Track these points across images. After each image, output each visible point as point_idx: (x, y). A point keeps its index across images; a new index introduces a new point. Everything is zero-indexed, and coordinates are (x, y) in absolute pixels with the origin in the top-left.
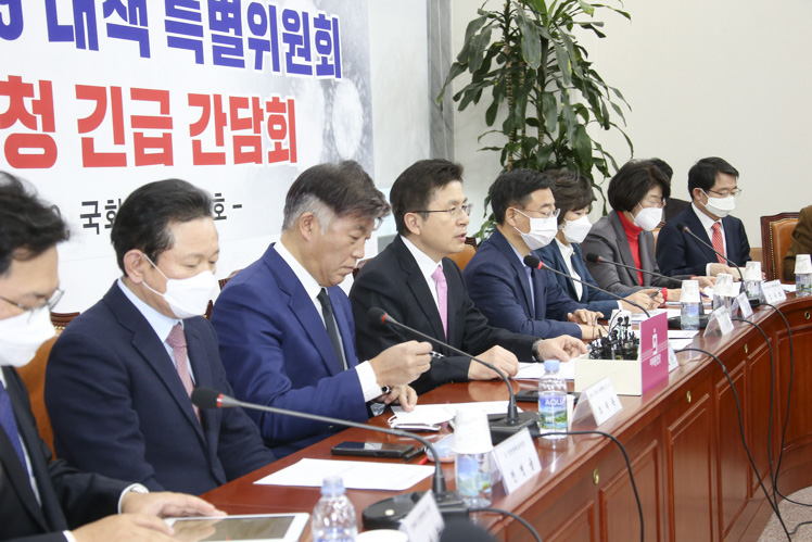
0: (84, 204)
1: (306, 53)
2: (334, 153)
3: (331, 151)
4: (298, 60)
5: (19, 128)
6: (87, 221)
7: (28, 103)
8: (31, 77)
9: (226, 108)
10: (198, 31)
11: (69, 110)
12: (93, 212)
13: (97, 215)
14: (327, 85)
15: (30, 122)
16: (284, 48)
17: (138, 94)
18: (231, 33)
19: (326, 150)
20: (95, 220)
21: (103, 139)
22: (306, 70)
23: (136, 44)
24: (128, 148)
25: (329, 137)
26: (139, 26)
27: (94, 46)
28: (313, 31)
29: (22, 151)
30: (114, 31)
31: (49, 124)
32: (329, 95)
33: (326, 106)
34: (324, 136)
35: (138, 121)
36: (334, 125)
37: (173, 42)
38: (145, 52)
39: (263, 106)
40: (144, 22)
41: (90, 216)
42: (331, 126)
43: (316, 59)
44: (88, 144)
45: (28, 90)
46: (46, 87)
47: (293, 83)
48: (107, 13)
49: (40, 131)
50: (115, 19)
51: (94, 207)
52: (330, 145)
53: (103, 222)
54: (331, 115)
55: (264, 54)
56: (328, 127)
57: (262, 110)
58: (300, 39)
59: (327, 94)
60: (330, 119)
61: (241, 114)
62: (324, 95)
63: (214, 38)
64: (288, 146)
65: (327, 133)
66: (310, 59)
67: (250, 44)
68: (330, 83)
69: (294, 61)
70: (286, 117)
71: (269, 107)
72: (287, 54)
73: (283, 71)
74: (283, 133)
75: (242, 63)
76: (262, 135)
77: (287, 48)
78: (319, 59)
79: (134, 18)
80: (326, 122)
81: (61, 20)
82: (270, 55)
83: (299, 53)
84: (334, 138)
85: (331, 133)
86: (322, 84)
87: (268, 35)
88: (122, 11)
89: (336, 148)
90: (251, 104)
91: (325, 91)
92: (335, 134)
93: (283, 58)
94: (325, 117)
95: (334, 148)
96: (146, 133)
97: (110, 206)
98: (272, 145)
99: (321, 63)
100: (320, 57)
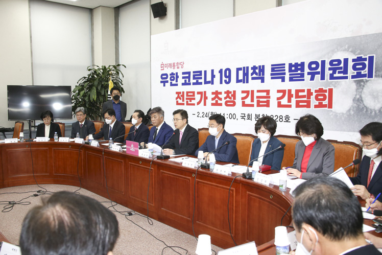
1: (345, 72)
2: (362, 106)
3: (359, 106)
4: (336, 75)
5: (228, 99)
6: (242, 118)
7: (230, 95)
8: (231, 90)
9: (293, 92)
10: (285, 74)
11: (239, 96)
13: (245, 116)
14: (358, 83)
15: (230, 98)
16: (328, 73)
17: (258, 91)
18: (299, 72)
19: (355, 105)
21: (248, 101)
22: (346, 78)
23: (260, 80)
24: (255, 103)
25: (359, 100)
27: (247, 82)
28: (351, 64)
29: (228, 103)
30: (253, 79)
31: (234, 98)
32: (360, 85)
33: (357, 89)
34: (353, 100)
35: (257, 97)
36: (363, 96)
37: (272, 78)
38: (263, 81)
39: (313, 91)
40: (263, 74)
42: (361, 96)
43: (351, 72)
44: (243, 103)
45: (231, 93)
46: (234, 92)
47: (333, 83)
48: (252, 75)
49: (232, 100)
50: (254, 76)
52: (359, 103)
53: (246, 118)
54: (361, 92)
55: (316, 76)
56: (358, 97)
57: (312, 93)
58: (341, 68)
59: (358, 85)
60: (360, 94)
61: (301, 94)
62: (357, 86)
63: (290, 75)
64: (327, 103)
65: (357, 99)
66: (347, 74)
67: (309, 74)
68: (362, 81)
69: (335, 75)
70: (327, 94)
71: (316, 91)
72: (330, 74)
73: (327, 79)
74: (324, 99)
75: (303, 80)
76: (311, 100)
77: (331, 72)
78: (354, 73)
79: (260, 75)
80: (356, 95)
81: (240, 79)
82: (320, 75)
83: (339, 73)
84: (362, 100)
85: (360, 99)
86: (355, 81)
87: (319, 70)
88: (256, 74)
89: (364, 104)
90: (306, 91)
91: (357, 84)
92: (363, 99)
93: (327, 76)
94: (356, 93)
95: (362, 104)
96: (261, 100)
97: (248, 115)
98: (317, 103)
99: (355, 74)
100: (355, 72)
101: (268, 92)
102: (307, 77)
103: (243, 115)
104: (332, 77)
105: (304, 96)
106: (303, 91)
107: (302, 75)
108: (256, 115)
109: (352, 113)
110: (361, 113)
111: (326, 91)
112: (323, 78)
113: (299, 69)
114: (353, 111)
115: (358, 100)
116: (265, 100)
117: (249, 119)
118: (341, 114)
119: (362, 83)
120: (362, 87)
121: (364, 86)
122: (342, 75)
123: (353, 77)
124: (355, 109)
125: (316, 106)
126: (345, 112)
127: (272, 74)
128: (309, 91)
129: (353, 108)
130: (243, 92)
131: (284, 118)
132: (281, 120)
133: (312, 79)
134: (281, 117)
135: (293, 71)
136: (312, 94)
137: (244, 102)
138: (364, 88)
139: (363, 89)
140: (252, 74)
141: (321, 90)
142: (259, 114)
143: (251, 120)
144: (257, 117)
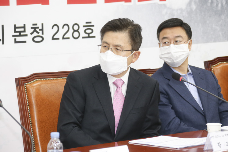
108: (15, 27)
109: (194, 7)
114: (195, 3)
118: (179, 12)
126: (184, 7)
131: (82, 30)
132: (76, 35)
134: (76, 28)
142: (25, 25)
143: (3, 43)
144: (18, 34)
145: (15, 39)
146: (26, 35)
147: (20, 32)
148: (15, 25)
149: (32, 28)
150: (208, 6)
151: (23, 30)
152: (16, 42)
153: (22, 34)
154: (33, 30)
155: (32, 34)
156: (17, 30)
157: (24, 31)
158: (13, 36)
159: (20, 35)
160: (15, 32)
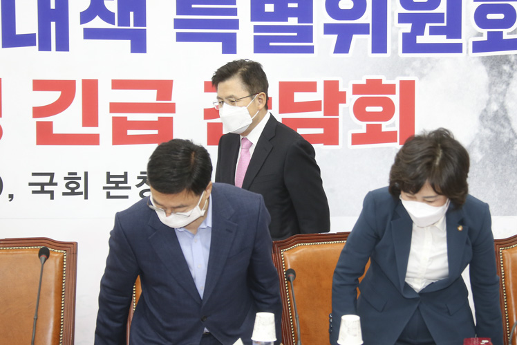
0: (34, 174)
1: (454, 29)
3: (498, 134)
4: (425, 38)
6: (38, 188)
10: (235, 24)
12: (48, 181)
13: (51, 183)
14: (494, 65)
16: (396, 30)
17: (118, 84)
18: (293, 21)
19: (487, 132)
20: (47, 188)
21: (67, 123)
22: (457, 48)
23: (127, 43)
24: (104, 129)
26: (132, 26)
27: (63, 45)
28: (468, 6)
30: (90, 34)
33: (492, 85)
34: (482, 118)
35: (114, 107)
36: (510, 105)
37: (181, 38)
38: (139, 44)
39: (345, 87)
40: (141, 20)
41: (42, 185)
42: (502, 106)
43: (471, 31)
47: (416, 64)
50: (98, 23)
51: (49, 177)
52: (497, 127)
53: (60, 188)
54: (504, 94)
55: (356, 38)
56: (495, 107)
57: (344, 93)
58: (439, 17)
59: (495, 72)
60: (501, 98)
61: (299, 97)
62: (489, 73)
63: (257, 29)
64: (397, 128)
65: (491, 114)
66: (459, 36)
67: (329, 29)
68: (506, 60)
69: (420, 40)
70: (395, 99)
71: (357, 89)
72: (404, 34)
73: (394, 52)
74: (387, 115)
75: (310, 50)
76: (341, 117)
77: (407, 27)
78: (481, 35)
79: (124, 20)
80: (489, 102)
81: (20, 30)
82: (368, 38)
83: (434, 31)
84: (507, 119)
85: (501, 113)
86: (485, 61)
87: (367, 18)
88: (108, 17)
89: (512, 130)
90: (320, 88)
91: (492, 68)
92: (510, 115)
93: (395, 39)
94: (487, 96)
95: (507, 130)
96: (132, 117)
97: (72, 178)
98: (362, 127)
99: (485, 38)
100: (485, 32)
101: (164, 88)
102: (324, 42)
103: (46, 179)
104: (410, 45)
105: (314, 106)
106: (311, 87)
107: (306, 34)
108: (109, 176)
110: (505, 156)
111: (390, 89)
112: (379, 45)
113: (293, 13)
114: (481, 149)
115: (495, 117)
116: (153, 117)
117: (73, 193)
119: (506, 68)
120: (505, 78)
121: (510, 76)
122: (442, 39)
123: (478, 47)
124: (486, 145)
125: (357, 139)
127: (178, 24)
128: (331, 87)
129: (482, 142)
130: (40, 85)
133: (342, 47)
135: (269, 17)
136: (342, 97)
137: (51, 124)
138: (514, 82)
139: (508, 84)
140: (86, 17)
141: (374, 86)
142: (126, 173)
143: (86, 197)
144: (114, 185)
145: (108, 193)
146: (129, 188)
147: (117, 183)
148: (108, 173)
149: (139, 178)
150: (512, 155)
151: (122, 179)
152: (109, 196)
153: (120, 185)
154: (141, 180)
155: (138, 186)
156: (111, 179)
157: (125, 182)
158: (105, 188)
159: (117, 188)
160: (108, 182)
